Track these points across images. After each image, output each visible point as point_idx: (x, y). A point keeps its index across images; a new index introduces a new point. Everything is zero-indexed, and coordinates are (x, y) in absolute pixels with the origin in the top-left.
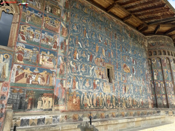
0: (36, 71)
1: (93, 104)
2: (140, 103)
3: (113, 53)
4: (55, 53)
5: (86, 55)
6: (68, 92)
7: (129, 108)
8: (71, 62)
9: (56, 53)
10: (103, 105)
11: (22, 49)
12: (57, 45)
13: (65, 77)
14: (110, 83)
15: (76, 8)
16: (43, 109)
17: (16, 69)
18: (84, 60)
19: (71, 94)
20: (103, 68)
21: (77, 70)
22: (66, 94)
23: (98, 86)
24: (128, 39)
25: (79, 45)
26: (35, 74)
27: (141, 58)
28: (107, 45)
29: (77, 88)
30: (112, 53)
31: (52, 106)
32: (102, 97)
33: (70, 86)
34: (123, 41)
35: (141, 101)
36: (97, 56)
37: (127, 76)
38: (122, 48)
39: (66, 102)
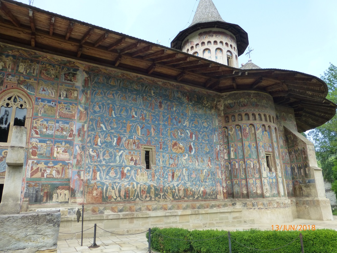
0: (51, 165)
1: (120, 196)
2: (200, 193)
3: (154, 130)
4: (71, 143)
5: (111, 138)
6: (87, 184)
7: (178, 199)
8: (91, 150)
9: (73, 142)
10: (135, 197)
11: (35, 144)
12: (73, 134)
13: (83, 168)
14: (148, 170)
15: (99, 83)
16: (59, 202)
17: (31, 165)
18: (109, 145)
19: (91, 185)
20: (136, 151)
21: (98, 158)
22: (84, 186)
23: (128, 174)
24: (184, 105)
25: (102, 128)
26: (49, 167)
27: (206, 129)
28: (145, 120)
29: (98, 178)
30: (152, 130)
31: (68, 199)
32: (134, 188)
33: (90, 177)
34: (174, 109)
35: (202, 189)
36: (128, 137)
37: (178, 158)
38: (172, 120)
39: (85, 195)
